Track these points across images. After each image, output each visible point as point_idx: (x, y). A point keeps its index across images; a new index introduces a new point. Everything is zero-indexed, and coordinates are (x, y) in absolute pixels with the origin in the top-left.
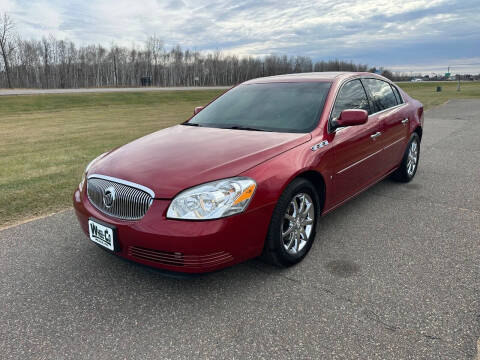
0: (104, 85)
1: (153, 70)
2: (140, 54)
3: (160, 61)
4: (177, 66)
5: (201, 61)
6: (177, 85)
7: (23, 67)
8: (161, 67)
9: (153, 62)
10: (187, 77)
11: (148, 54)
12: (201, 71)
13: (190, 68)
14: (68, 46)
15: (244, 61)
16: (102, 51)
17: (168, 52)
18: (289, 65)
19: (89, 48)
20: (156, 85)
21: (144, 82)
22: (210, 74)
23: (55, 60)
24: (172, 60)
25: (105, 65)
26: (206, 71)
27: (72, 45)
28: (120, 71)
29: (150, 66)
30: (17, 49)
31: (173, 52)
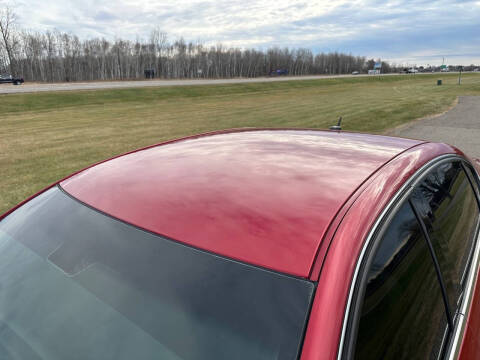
0: (109, 78)
1: (157, 62)
2: (144, 47)
3: (163, 53)
4: (181, 58)
5: (204, 54)
6: (181, 77)
7: (28, 60)
8: (165, 59)
9: (158, 55)
10: (190, 69)
11: (152, 47)
12: (204, 62)
13: (193, 61)
14: (71, 40)
15: (247, 53)
16: (106, 44)
17: (171, 44)
18: (290, 56)
19: (93, 41)
20: (160, 77)
21: (149, 75)
22: (214, 66)
23: (60, 52)
24: (176, 52)
25: (109, 59)
26: (210, 63)
27: (76, 39)
28: (124, 64)
29: (154, 58)
30: (22, 42)
31: (177, 44)
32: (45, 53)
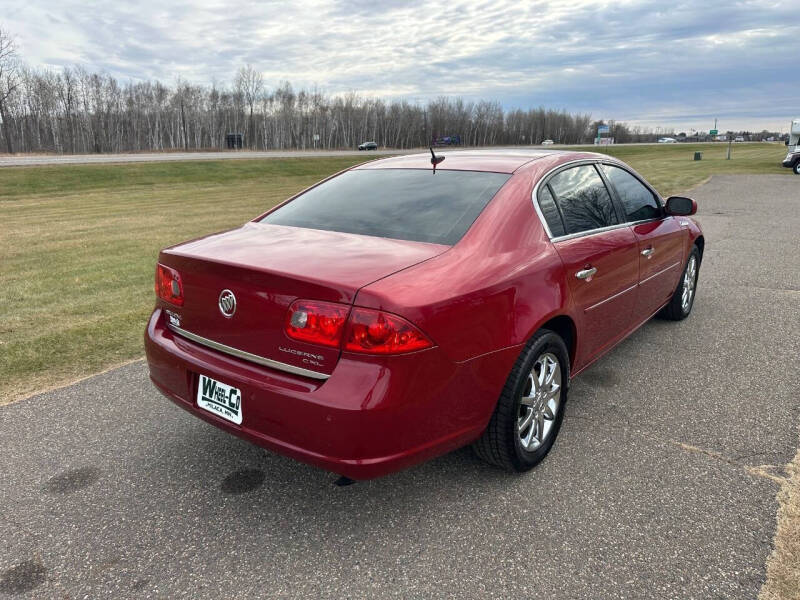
0: (167, 147)
1: (246, 122)
2: (225, 97)
3: (257, 108)
4: (287, 117)
5: (324, 109)
6: (286, 148)
7: (34, 117)
8: (260, 117)
9: (248, 110)
10: (301, 134)
11: (238, 97)
12: (324, 123)
13: (306, 120)
14: (105, 84)
15: (395, 109)
16: (162, 92)
17: (270, 94)
18: (465, 115)
19: (139, 86)
20: (251, 148)
21: (232, 142)
22: (340, 130)
23: (87, 104)
24: (277, 106)
25: (168, 116)
26: (333, 126)
27: (113, 83)
28: (192, 126)
29: (242, 115)
30: (22, 87)
31: (279, 93)
32: (62, 105)
